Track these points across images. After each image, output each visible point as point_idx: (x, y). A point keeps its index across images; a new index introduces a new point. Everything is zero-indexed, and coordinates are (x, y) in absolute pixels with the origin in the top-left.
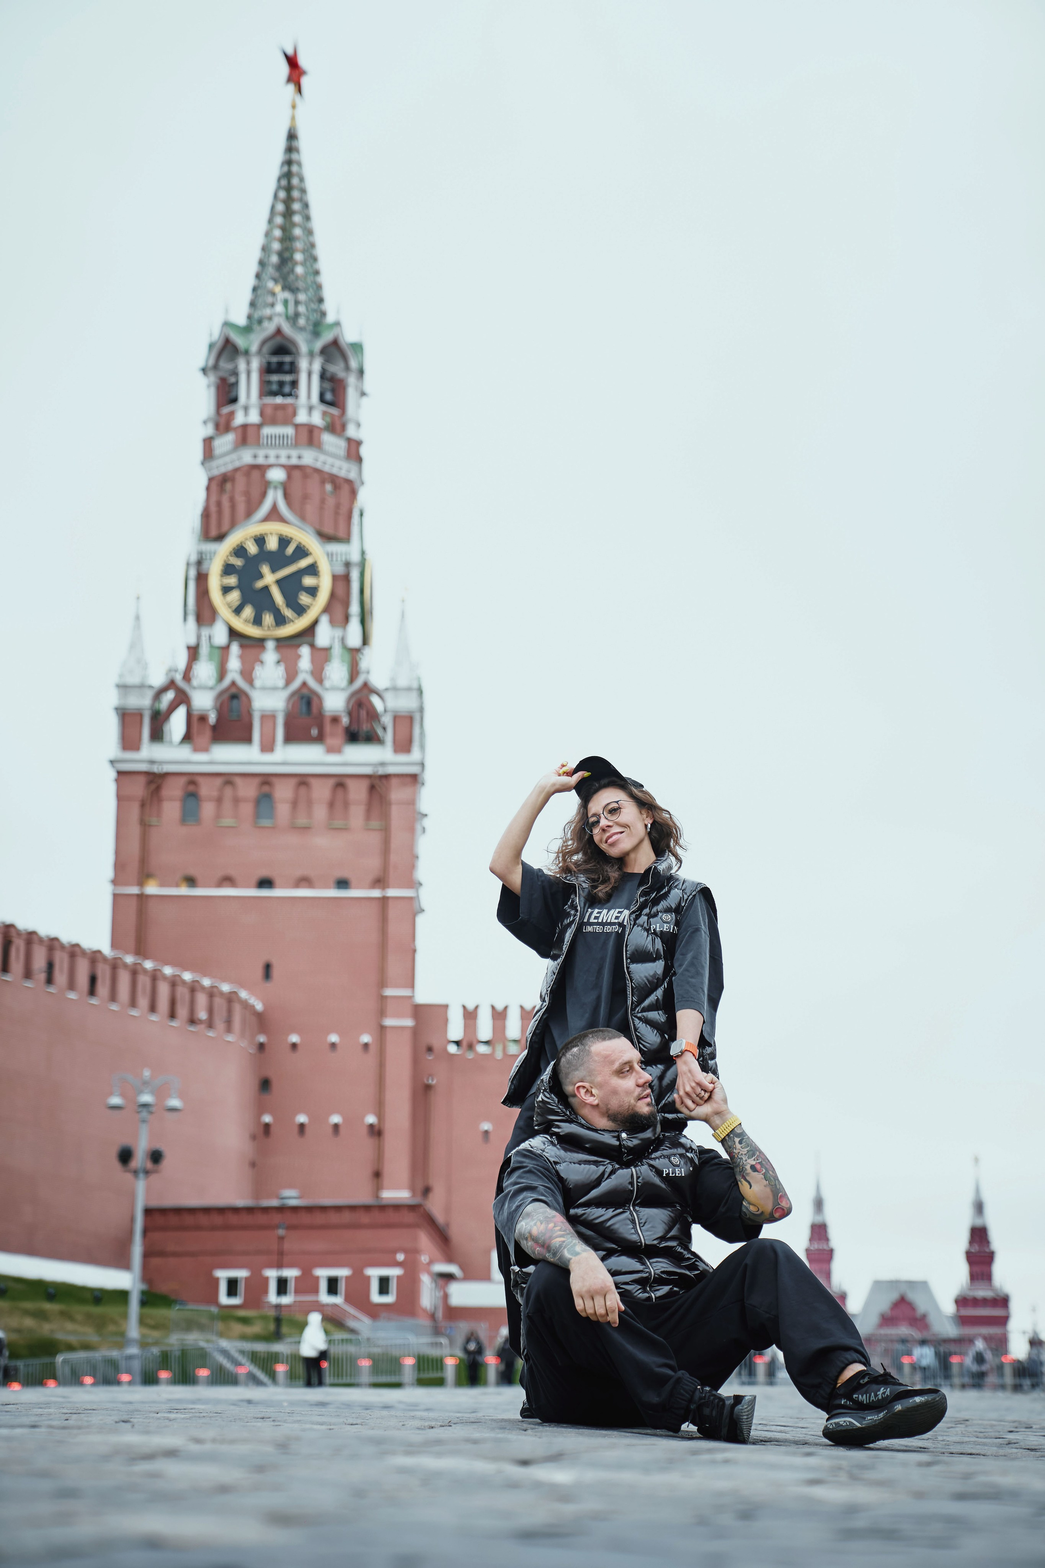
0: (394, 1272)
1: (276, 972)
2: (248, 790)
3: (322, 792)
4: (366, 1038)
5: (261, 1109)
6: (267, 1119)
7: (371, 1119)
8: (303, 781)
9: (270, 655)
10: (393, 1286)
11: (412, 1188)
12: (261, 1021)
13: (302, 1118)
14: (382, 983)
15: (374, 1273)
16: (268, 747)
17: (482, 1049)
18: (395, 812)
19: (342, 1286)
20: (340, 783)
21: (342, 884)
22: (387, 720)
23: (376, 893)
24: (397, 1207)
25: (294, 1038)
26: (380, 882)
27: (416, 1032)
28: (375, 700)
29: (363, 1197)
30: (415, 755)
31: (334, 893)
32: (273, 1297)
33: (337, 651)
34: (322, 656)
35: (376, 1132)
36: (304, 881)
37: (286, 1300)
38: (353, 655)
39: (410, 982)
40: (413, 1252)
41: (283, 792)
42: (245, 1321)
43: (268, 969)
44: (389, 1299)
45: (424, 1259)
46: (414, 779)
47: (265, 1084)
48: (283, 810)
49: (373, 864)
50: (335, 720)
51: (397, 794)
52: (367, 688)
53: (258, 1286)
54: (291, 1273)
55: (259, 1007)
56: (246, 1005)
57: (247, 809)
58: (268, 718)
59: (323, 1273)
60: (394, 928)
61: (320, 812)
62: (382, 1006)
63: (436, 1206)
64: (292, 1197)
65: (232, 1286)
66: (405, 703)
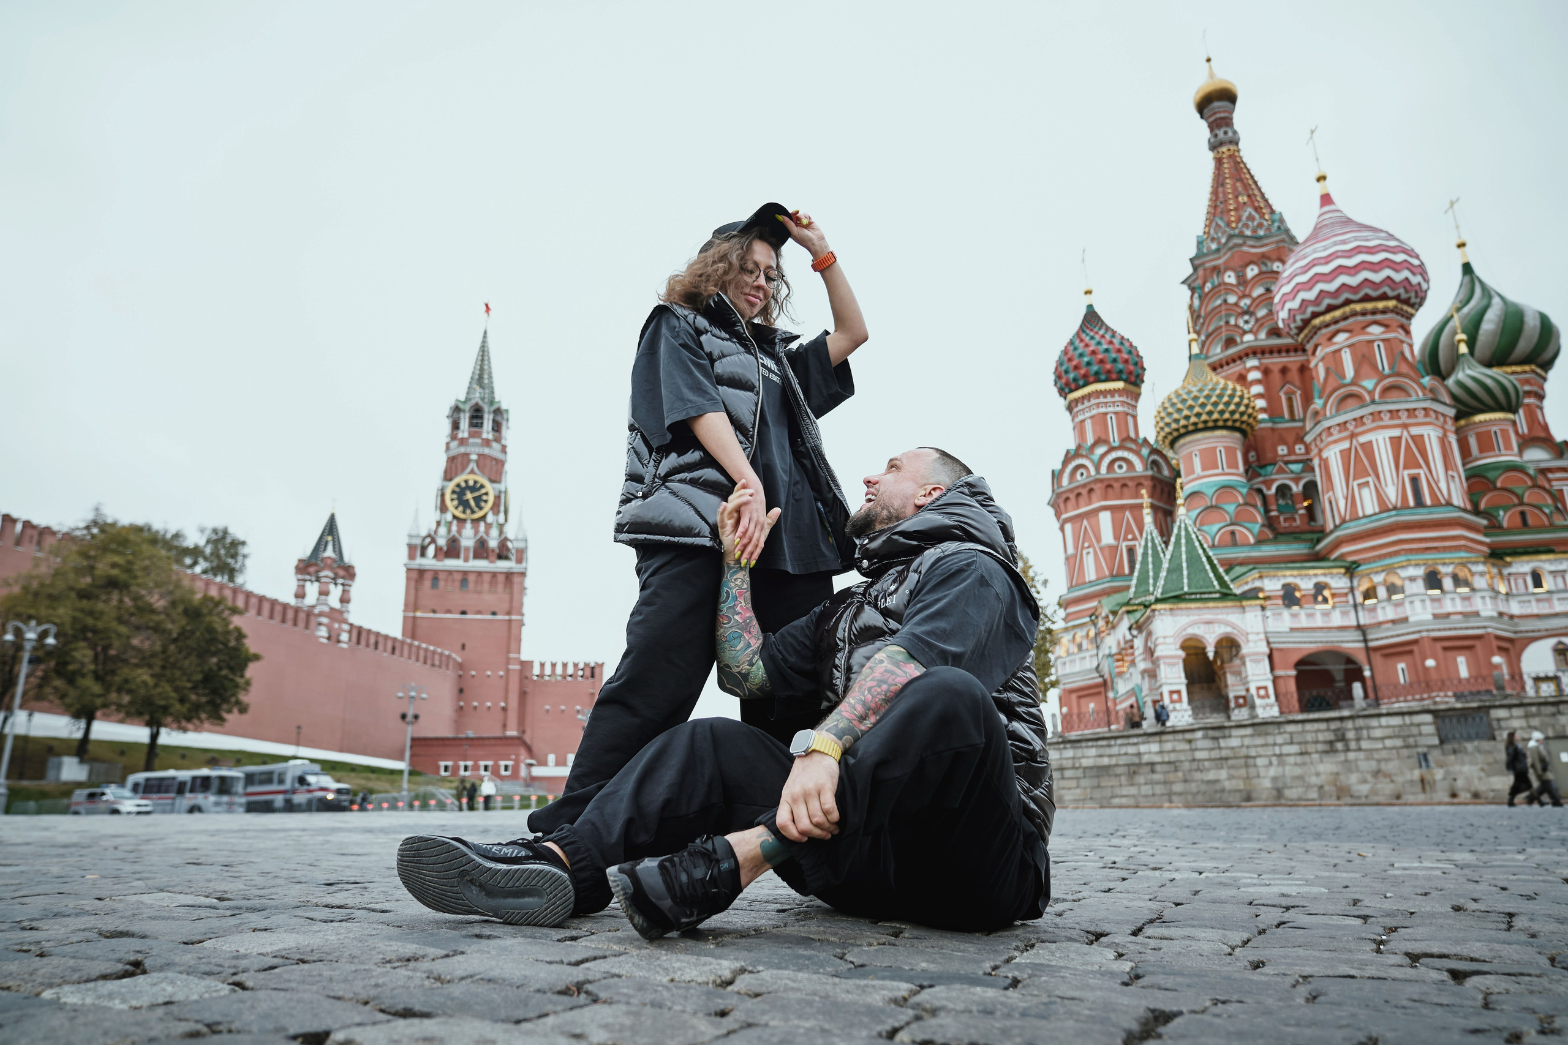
0: (510, 763)
1: (467, 647)
2: (458, 577)
3: (487, 578)
4: (501, 673)
5: (460, 700)
6: (462, 704)
7: (503, 704)
8: (480, 574)
9: (468, 525)
10: (510, 769)
11: (518, 731)
12: (461, 666)
13: (475, 704)
14: (508, 652)
15: (502, 763)
16: (466, 560)
17: (547, 678)
18: (516, 587)
19: (490, 769)
20: (494, 575)
21: (494, 614)
22: (513, 551)
23: (507, 617)
24: (512, 738)
25: (473, 673)
26: (509, 613)
27: (521, 671)
28: (510, 545)
29: (499, 734)
30: (524, 565)
31: (490, 617)
32: (462, 773)
33: (495, 524)
34: (488, 526)
35: (504, 709)
36: (479, 612)
37: (468, 773)
38: (501, 527)
39: (519, 652)
40: (518, 755)
41: (472, 578)
42: (451, 782)
43: (463, 647)
44: (508, 773)
45: (522, 757)
46: (523, 574)
47: (461, 691)
48: (471, 585)
49: (506, 606)
50: (493, 551)
51: (516, 579)
52: (506, 539)
53: (456, 768)
54: (470, 763)
55: (459, 660)
56: (454, 660)
57: (457, 584)
58: (467, 549)
59: (482, 763)
60: (514, 631)
61: (486, 586)
62: (508, 661)
63: (527, 738)
64: (470, 734)
65: (446, 768)
66: (521, 545)
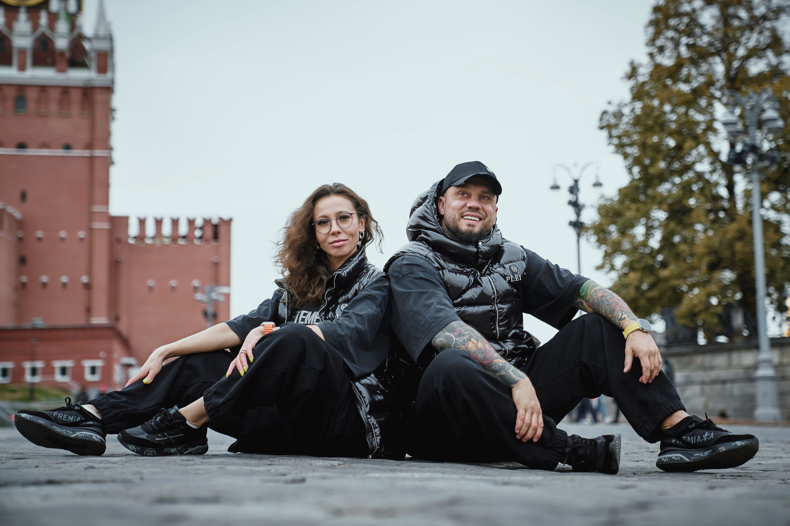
0: (98, 363)
1: (29, 197)
2: (11, 93)
3: (55, 95)
4: (82, 234)
5: (20, 273)
6: (24, 279)
7: (85, 279)
8: (43, 89)
9: (23, 16)
10: (98, 371)
11: (109, 316)
12: (20, 224)
13: (44, 279)
14: (91, 202)
15: (88, 364)
16: (22, 68)
17: (149, 241)
18: (99, 110)
19: (69, 372)
20: (65, 90)
21: (67, 147)
22: (93, 55)
23: (86, 153)
24: (100, 328)
25: (40, 234)
26: (90, 146)
27: (111, 232)
28: (87, 45)
29: (79, 320)
30: (109, 75)
31: (61, 152)
32: (28, 378)
33: (62, 14)
34: (53, 18)
35: (88, 286)
36: (44, 146)
37: (37, 379)
38: (72, 19)
39: (106, 202)
40: (109, 352)
41: (31, 95)
42: (13, 391)
43: (23, 196)
44: (96, 378)
45: (116, 355)
46: (109, 89)
47: (22, 260)
48: (31, 105)
49: (85, 136)
50: (62, 54)
51: (99, 97)
52: (81, 37)
53: (19, 373)
54: (39, 364)
55: (18, 215)
56: (11, 216)
57: (10, 104)
58: (22, 52)
59: (58, 364)
60: (98, 173)
61: (54, 107)
62: (91, 217)
63: (123, 326)
64: (39, 322)
66: (103, 45)
